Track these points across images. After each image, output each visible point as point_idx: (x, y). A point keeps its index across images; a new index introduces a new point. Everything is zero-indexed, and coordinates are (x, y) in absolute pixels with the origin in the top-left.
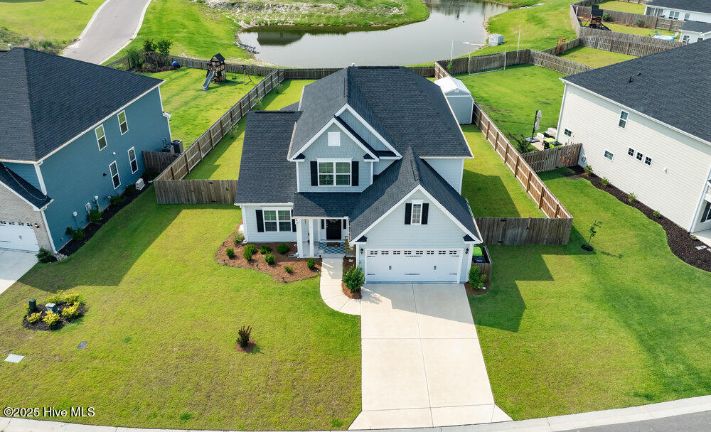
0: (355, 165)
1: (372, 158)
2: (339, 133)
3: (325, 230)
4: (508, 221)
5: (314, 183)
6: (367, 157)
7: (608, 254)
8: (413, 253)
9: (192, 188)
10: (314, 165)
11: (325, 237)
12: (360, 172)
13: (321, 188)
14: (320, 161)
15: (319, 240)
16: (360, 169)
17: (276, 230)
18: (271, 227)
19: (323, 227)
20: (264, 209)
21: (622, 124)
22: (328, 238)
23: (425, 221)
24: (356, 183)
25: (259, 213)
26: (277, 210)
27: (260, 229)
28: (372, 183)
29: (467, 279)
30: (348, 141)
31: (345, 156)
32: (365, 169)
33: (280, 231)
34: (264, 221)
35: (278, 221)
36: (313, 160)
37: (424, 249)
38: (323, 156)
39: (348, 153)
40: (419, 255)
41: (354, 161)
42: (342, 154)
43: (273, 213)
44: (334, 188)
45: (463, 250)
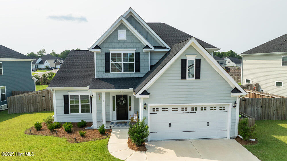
0: (137, 55)
1: (150, 48)
2: (126, 30)
3: (115, 112)
4: (247, 101)
5: (107, 70)
6: (147, 47)
8: (189, 110)
10: (107, 55)
11: (115, 118)
12: (141, 61)
13: (112, 75)
14: (112, 52)
15: (111, 120)
16: (141, 58)
17: (78, 112)
18: (75, 109)
19: (114, 110)
20: (70, 94)
22: (118, 119)
23: (198, 77)
24: (138, 70)
25: (66, 97)
26: (79, 94)
27: (66, 112)
28: (149, 69)
29: (236, 134)
30: (132, 37)
31: (130, 48)
32: (145, 58)
33: (82, 112)
34: (70, 104)
35: (80, 104)
36: (107, 52)
37: (199, 105)
38: (113, 48)
39: (132, 46)
40: (194, 111)
41: (137, 52)
42: (128, 46)
43: (77, 97)
44: (122, 74)
45: (231, 105)
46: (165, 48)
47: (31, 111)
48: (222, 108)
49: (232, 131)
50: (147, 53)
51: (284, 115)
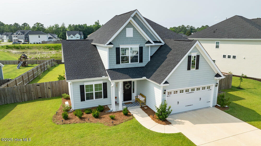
0: (141, 48)
1: (151, 43)
2: (132, 28)
5: (118, 62)
6: (149, 42)
7: (251, 89)
8: (190, 91)
9: (25, 90)
10: (118, 49)
12: (143, 53)
13: (122, 65)
14: (121, 47)
16: (143, 51)
17: (93, 98)
18: (90, 97)
20: (85, 84)
21: (217, 47)
22: (124, 100)
23: (197, 68)
24: (141, 61)
25: (82, 87)
26: (94, 83)
27: (83, 99)
28: (149, 60)
29: (216, 104)
30: (137, 34)
31: (136, 43)
32: (146, 51)
33: (96, 98)
34: (85, 93)
35: (94, 92)
36: (117, 47)
37: (195, 87)
38: (123, 44)
39: (137, 42)
40: (193, 91)
41: (141, 46)
42: (134, 42)
43: (91, 86)
44: (130, 65)
45: (214, 85)
46: (160, 42)
47: (24, 100)
48: (209, 87)
49: (214, 102)
50: (148, 47)
51: (228, 86)
